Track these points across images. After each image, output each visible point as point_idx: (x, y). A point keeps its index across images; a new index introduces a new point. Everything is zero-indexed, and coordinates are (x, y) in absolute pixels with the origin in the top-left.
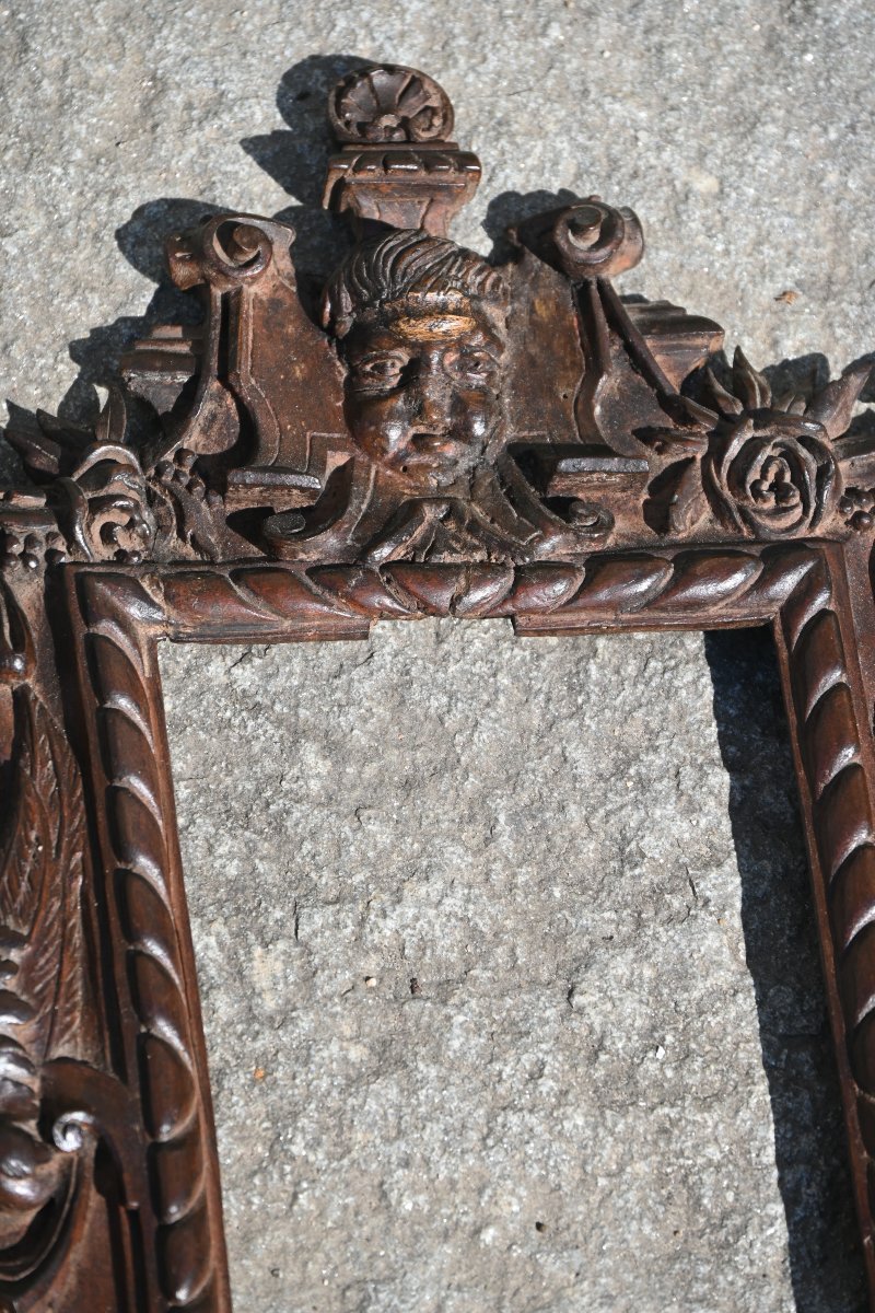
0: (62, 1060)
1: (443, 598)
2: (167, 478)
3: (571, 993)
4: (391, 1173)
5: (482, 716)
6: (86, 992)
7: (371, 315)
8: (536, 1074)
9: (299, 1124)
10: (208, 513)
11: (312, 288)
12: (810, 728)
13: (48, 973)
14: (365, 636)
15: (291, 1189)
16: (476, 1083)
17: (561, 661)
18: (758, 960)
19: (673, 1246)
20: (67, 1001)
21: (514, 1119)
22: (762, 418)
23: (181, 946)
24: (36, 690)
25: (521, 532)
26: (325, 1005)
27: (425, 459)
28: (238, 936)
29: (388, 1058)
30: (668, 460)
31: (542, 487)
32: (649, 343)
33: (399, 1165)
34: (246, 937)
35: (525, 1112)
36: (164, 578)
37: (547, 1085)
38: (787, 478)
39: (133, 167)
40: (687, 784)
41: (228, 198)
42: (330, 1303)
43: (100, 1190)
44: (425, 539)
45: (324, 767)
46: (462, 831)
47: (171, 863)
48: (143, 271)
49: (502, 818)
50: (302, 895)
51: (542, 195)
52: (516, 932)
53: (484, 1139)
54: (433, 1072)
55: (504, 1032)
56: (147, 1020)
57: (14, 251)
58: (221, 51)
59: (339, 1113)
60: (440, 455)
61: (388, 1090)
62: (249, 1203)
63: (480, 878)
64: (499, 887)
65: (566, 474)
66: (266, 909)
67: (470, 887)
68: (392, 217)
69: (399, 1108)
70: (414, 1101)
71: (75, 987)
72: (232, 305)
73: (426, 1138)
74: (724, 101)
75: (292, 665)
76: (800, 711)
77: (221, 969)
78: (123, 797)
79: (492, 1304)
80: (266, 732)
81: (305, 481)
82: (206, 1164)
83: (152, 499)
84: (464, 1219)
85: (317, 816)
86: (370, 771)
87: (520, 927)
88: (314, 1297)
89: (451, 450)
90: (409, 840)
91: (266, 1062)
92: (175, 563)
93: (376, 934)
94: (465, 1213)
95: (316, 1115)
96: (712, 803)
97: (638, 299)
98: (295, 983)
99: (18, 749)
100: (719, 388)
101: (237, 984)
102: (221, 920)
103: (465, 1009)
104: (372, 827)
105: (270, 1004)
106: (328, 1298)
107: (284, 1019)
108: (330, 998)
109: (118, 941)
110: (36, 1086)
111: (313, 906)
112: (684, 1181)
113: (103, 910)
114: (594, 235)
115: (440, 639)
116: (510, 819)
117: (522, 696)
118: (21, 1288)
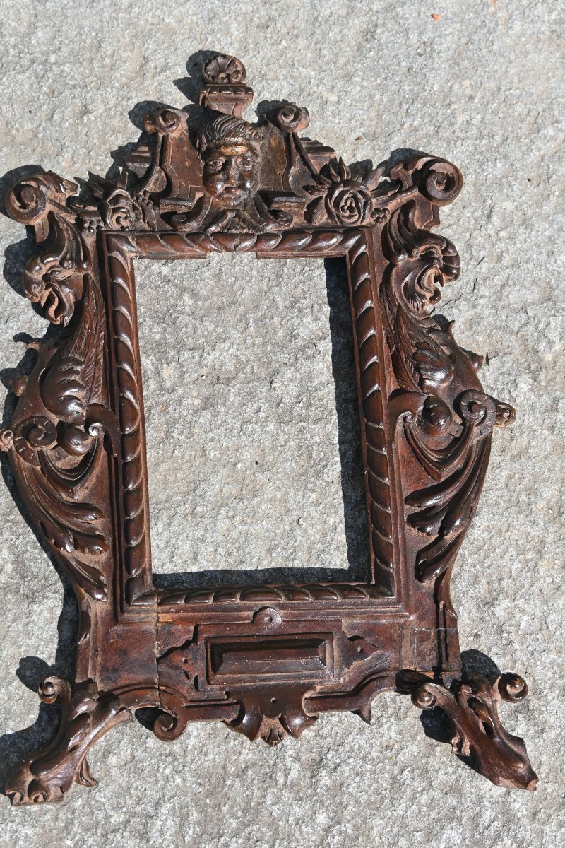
0: (94, 404)
1: (233, 245)
2: (140, 201)
3: (271, 383)
4: (207, 444)
5: (246, 285)
6: (103, 380)
7: (212, 145)
8: (258, 411)
9: (176, 426)
10: (154, 213)
11: (193, 134)
12: (356, 293)
13: (90, 374)
14: (206, 257)
15: (173, 449)
16: (238, 413)
17: (274, 267)
18: (337, 372)
19: (302, 471)
20: (96, 384)
21: (250, 426)
22: (346, 183)
23: (137, 365)
24: (91, 275)
25: (260, 223)
26: (187, 385)
27: (229, 195)
28: (158, 360)
29: (208, 404)
30: (314, 197)
31: (269, 206)
32: (309, 155)
33: (210, 441)
34: (161, 361)
35: (254, 424)
37: (261, 414)
38: (354, 205)
39: (136, 89)
40: (315, 310)
41: (167, 101)
42: (184, 488)
43: (105, 449)
44: (227, 224)
45: (191, 302)
46: (237, 325)
47: (135, 338)
48: (137, 126)
49: (251, 321)
50: (181, 346)
51: (276, 101)
52: (254, 361)
53: (239, 433)
54: (223, 409)
55: (248, 396)
56: (123, 391)
57: (93, 119)
58: (168, 48)
59: (190, 422)
60: (235, 194)
61: (207, 415)
62: (158, 453)
63: (243, 342)
64: (249, 345)
65: (277, 202)
66: (169, 351)
67: (239, 345)
68: (223, 110)
69: (211, 421)
70: (216, 419)
71: (100, 379)
72: (165, 139)
73: (219, 432)
74: (341, 68)
75: (182, 266)
76: (353, 288)
78: (118, 314)
79: (239, 489)
80: (172, 289)
81: (186, 204)
82: (141, 441)
83: (134, 208)
84: (231, 460)
85: (188, 319)
86: (207, 303)
87: (256, 359)
88: (179, 485)
89: (238, 192)
90: (219, 328)
91: (166, 405)
92: (141, 231)
93: (206, 361)
94: (231, 458)
95: (182, 423)
96: (324, 317)
97: (308, 139)
98: (177, 377)
99: (84, 295)
100: (333, 172)
101: (158, 377)
102: (153, 355)
103: (235, 387)
104: (206, 323)
105: (168, 384)
106: (184, 486)
107: (173, 390)
108: (189, 382)
109: (114, 363)
110: (85, 413)
111: (185, 351)
112: (307, 448)
113: (110, 352)
114: (292, 117)
115: (233, 258)
116: (254, 321)
117: (260, 278)
118: (76, 483)
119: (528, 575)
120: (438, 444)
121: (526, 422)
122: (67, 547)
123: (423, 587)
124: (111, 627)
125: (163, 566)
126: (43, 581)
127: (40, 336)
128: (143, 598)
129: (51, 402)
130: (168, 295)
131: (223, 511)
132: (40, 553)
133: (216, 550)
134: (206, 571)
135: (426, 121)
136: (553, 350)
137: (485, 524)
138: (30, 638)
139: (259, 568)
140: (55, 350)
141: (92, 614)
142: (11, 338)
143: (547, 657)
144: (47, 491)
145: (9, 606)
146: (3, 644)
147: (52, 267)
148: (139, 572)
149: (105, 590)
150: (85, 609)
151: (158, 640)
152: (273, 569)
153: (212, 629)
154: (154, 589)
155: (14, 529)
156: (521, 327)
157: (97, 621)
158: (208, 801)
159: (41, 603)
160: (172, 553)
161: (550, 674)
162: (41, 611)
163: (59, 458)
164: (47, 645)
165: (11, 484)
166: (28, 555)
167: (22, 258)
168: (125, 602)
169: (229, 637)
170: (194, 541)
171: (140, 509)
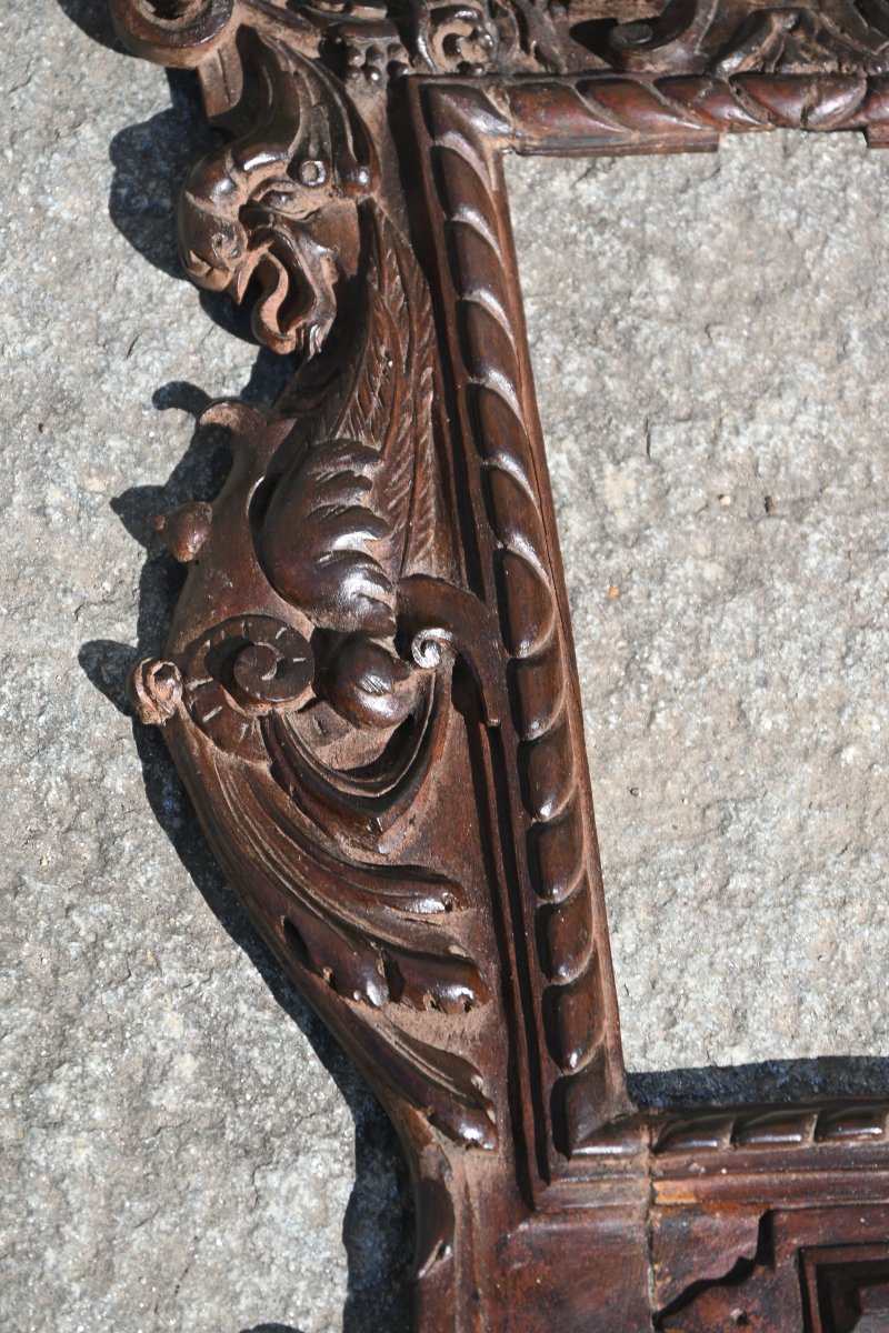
0: (417, 577)
1: (794, 109)
4: (749, 692)
5: (833, 231)
6: (439, 507)
9: (656, 643)
10: (551, 25)
13: (401, 489)
14: (714, 149)
15: (648, 709)
16: (834, 601)
20: (421, 518)
21: (872, 637)
23: (534, 461)
24: (381, 204)
25: (873, 42)
26: (679, 523)
28: (589, 453)
29: (744, 576)
33: (757, 684)
34: (597, 455)
35: (884, 631)
36: (511, 90)
42: (690, 822)
43: (457, 708)
44: (774, 49)
45: (672, 283)
46: (814, 347)
47: (523, 377)
49: (855, 334)
50: (652, 413)
52: (871, 449)
53: (843, 658)
54: (790, 591)
55: (861, 550)
56: (502, 535)
59: (695, 632)
61: (744, 609)
62: (606, 722)
63: (834, 395)
64: (852, 405)
66: (617, 427)
67: (823, 403)
69: (756, 627)
70: (771, 620)
71: (428, 504)
73: (784, 656)
75: (638, 180)
77: (572, 487)
78: (473, 310)
79: (854, 823)
80: (612, 248)
82: (566, 681)
83: (494, 10)
84: (824, 738)
85: (666, 333)
86: (719, 287)
87: (875, 444)
88: (674, 816)
90: (760, 356)
91: (621, 581)
92: (519, 75)
93: (729, 451)
94: (825, 732)
95: (672, 634)
98: (648, 502)
99: (364, 264)
101: (590, 502)
102: (571, 437)
103: (821, 527)
104: (723, 343)
105: (623, 522)
106: (688, 817)
107: (638, 537)
108: (684, 516)
109: (472, 455)
110: (392, 603)
111: (665, 423)
113: (455, 425)
115: (787, 152)
116: (863, 335)
117: (871, 211)
118: (382, 804)
122: (372, 991)
124: (512, 1225)
125: (644, 1050)
126: (291, 1104)
127: (230, 391)
128: (608, 1133)
129: (293, 571)
130: (603, 263)
131: (811, 886)
132: (275, 1022)
133: (801, 1001)
134: (774, 1063)
138: (264, 1270)
140: (289, 425)
141: (454, 1188)
142: (147, 399)
144: (294, 831)
145: (195, 1180)
146: (185, 1292)
147: (267, 182)
148: (588, 1060)
149: (491, 1114)
150: (432, 1173)
151: (653, 1261)
153: (817, 1221)
154: (632, 1108)
155: (195, 953)
157: (468, 1208)
159: (289, 1167)
160: (670, 1011)
162: (293, 1191)
163: (325, 734)
164: (315, 1291)
165: (177, 823)
166: (240, 1028)
167: (163, 167)
168: (552, 1149)
169: (868, 1243)
170: (732, 976)
171: (578, 878)
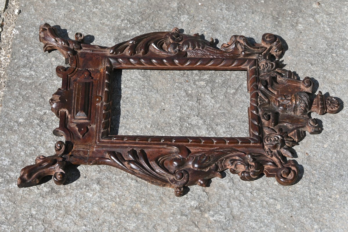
0: (187, 54)
14: (248, 92)
19: (160, 124)
21: (179, 108)
26: (197, 89)
29: (189, 95)
37: (184, 112)
44: (262, 98)
45: (232, 92)
50: (213, 88)
52: (207, 112)
53: (177, 104)
54: (186, 100)
55: (192, 108)
57: (309, 66)
59: (181, 89)
61: (184, 94)
63: (215, 108)
64: (213, 110)
67: (213, 106)
69: (181, 95)
70: (182, 97)
73: (177, 98)
74: (340, 150)
80: (237, 87)
85: (224, 91)
86: (231, 98)
90: (221, 101)
91: (189, 82)
92: (259, 72)
93: (207, 95)
94: (166, 101)
95: (181, 86)
98: (200, 86)
103: (195, 104)
104: (223, 97)
105: (197, 83)
106: (156, 86)
111: (211, 89)
116: (223, 112)
119: (109, 198)
120: (166, 164)
121: (177, 204)
123: (106, 154)
125: (125, 77)
130: (235, 85)
131: (145, 97)
135: (317, 179)
136: (210, 217)
137: (133, 184)
138: (101, 39)
139: (121, 107)
143: (73, 202)
145: (114, 33)
151: (95, 69)
152: (120, 111)
153: (96, 83)
154: (114, 68)
156: (220, 205)
158: (34, 86)
160: (129, 80)
161: (66, 202)
162: (110, 42)
169: (92, 88)
170: (133, 87)
171: (144, 64)
